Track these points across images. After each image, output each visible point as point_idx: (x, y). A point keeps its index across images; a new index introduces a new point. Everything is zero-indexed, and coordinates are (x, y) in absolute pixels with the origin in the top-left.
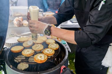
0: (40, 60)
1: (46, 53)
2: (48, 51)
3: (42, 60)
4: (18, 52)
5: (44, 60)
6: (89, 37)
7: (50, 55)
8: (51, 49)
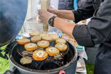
0: (37, 57)
1: (49, 51)
2: (52, 50)
3: (40, 57)
4: (22, 44)
5: (41, 58)
6: (89, 33)
7: (52, 54)
8: (57, 48)
